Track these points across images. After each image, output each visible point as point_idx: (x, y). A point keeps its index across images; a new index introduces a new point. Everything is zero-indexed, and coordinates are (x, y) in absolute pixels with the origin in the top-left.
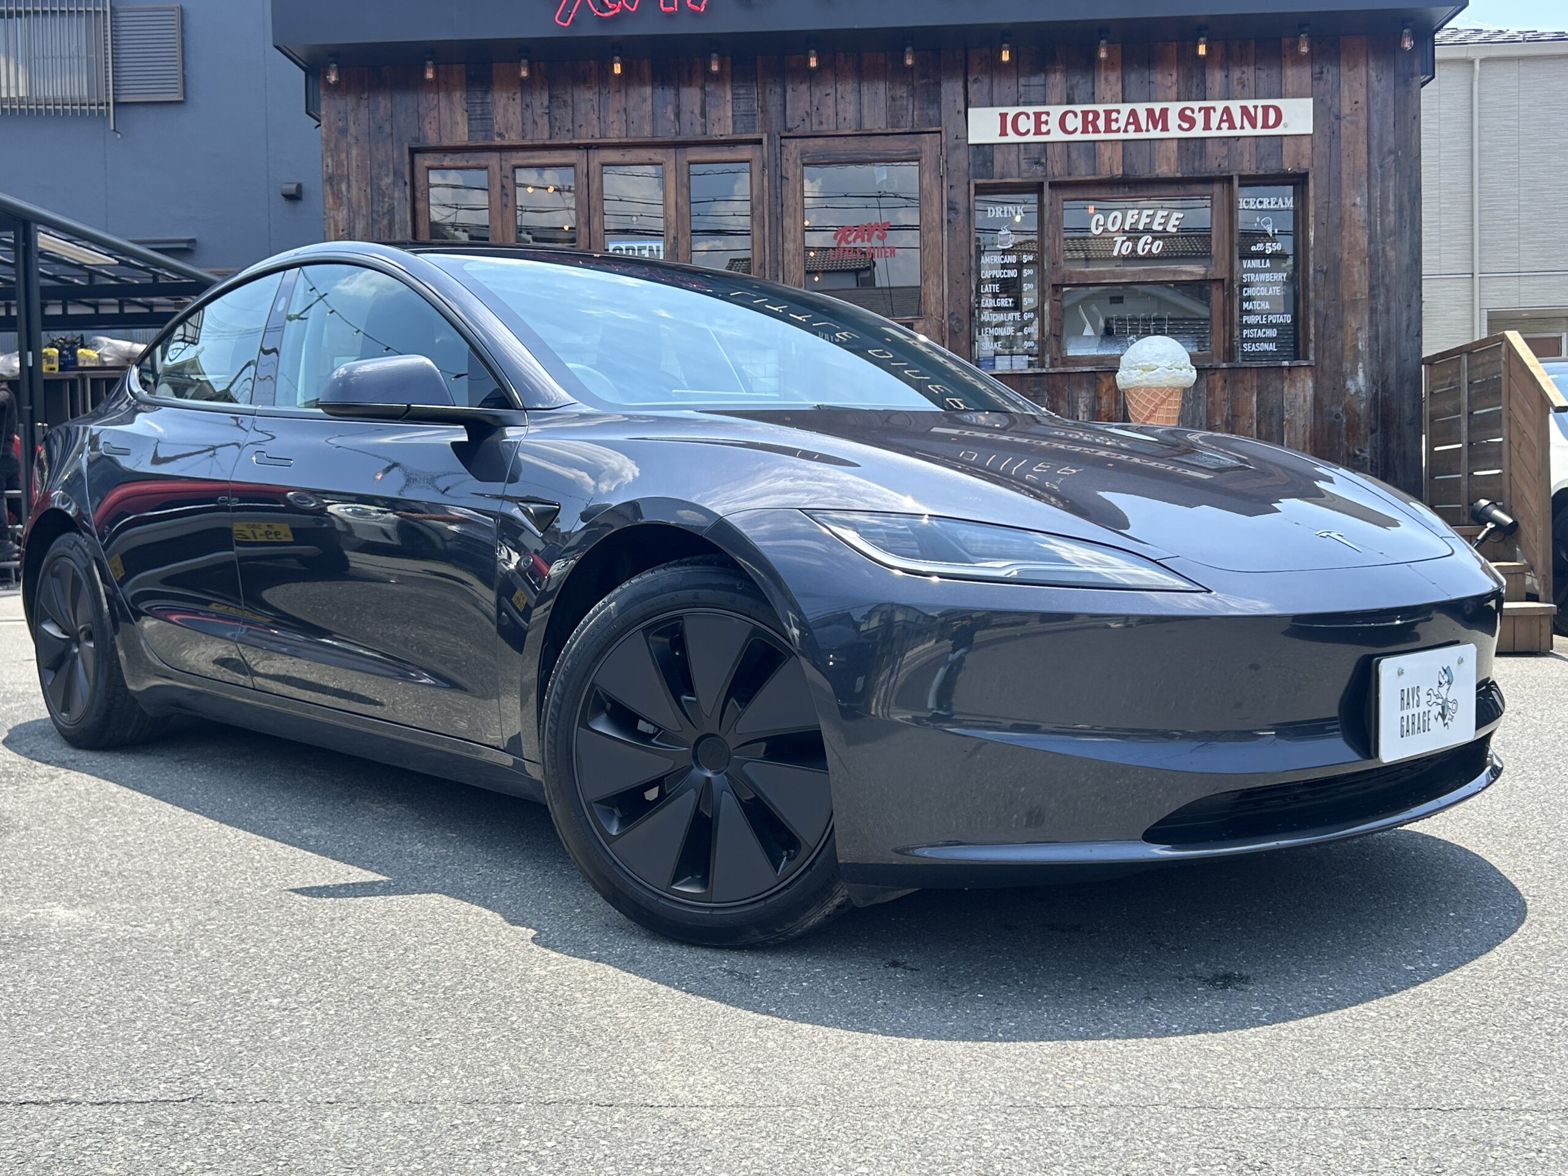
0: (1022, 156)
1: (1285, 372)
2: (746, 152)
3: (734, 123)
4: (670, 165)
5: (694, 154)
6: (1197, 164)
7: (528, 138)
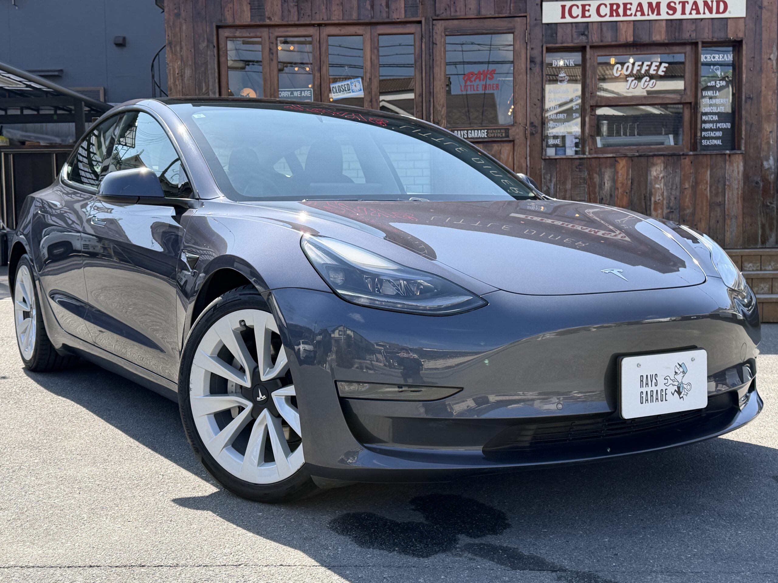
0: (574, 30)
1: (727, 157)
2: (411, 28)
3: (406, 11)
4: (368, 36)
5: (381, 29)
6: (677, 34)
7: (286, 20)
